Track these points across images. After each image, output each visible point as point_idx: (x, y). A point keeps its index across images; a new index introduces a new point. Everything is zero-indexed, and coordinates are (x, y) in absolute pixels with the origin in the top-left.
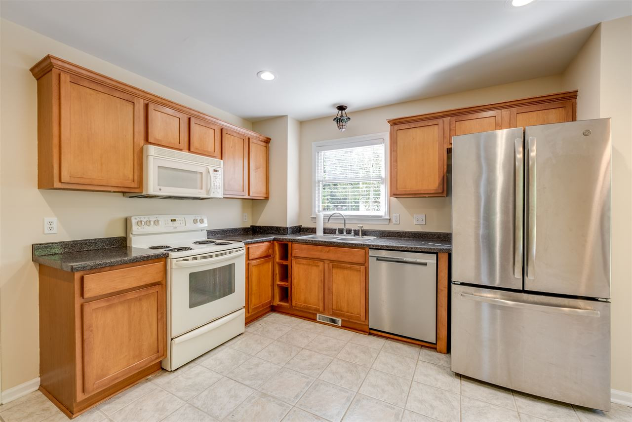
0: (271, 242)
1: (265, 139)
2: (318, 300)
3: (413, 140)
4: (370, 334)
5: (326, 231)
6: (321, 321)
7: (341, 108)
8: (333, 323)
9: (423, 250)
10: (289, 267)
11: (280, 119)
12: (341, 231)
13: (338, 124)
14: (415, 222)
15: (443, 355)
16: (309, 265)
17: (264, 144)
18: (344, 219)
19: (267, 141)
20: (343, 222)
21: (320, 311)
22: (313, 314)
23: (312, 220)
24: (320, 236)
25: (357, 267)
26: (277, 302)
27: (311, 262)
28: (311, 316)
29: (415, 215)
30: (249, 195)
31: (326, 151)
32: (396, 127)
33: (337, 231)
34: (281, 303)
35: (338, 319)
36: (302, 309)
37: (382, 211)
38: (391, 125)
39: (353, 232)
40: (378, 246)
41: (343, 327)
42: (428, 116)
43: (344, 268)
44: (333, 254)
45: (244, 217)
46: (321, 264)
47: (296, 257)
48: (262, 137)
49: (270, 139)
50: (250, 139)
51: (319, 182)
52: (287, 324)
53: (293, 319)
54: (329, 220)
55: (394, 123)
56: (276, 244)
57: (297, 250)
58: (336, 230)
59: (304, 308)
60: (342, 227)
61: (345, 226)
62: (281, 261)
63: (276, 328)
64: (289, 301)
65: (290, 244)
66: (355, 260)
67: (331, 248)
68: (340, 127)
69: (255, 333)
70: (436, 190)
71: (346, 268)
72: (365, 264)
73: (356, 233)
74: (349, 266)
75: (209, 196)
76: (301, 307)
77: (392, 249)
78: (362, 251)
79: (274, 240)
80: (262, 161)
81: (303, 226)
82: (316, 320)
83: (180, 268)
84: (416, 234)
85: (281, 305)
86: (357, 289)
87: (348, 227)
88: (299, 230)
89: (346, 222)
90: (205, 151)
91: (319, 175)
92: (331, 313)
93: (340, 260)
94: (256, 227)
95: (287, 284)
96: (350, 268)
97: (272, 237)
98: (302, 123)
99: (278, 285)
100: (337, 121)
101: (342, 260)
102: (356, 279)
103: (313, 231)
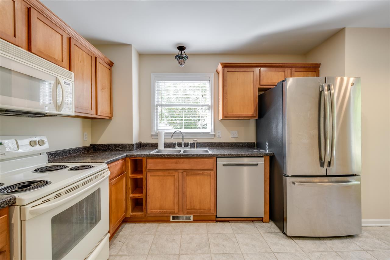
0: (124, 159)
1: (109, 62)
2: (174, 204)
3: (238, 79)
4: (217, 221)
5: (167, 145)
6: (175, 220)
7: (181, 48)
8: (185, 220)
9: (256, 156)
10: (144, 180)
11: (124, 46)
12: (180, 145)
13: (180, 61)
14: (231, 136)
15: (268, 223)
16: (164, 176)
17: (108, 66)
18: (183, 135)
19: (111, 64)
20: (182, 137)
21: (176, 212)
22: (167, 216)
23: (151, 137)
24: (162, 150)
25: (208, 172)
26: (130, 214)
27: (166, 173)
28: (165, 219)
29: (231, 131)
30: (97, 114)
31: (164, 82)
32: (226, 69)
33: (177, 145)
34: (134, 214)
35: (189, 216)
36: (156, 215)
37: (209, 129)
38: (222, 67)
39: (189, 145)
40: (225, 155)
41: (195, 221)
42: (247, 65)
43: (197, 175)
44: (186, 164)
45: (85, 137)
46: (176, 174)
47: (150, 170)
48: (107, 60)
49: (113, 64)
50: (98, 58)
51: (157, 106)
52: (146, 233)
53: (148, 225)
54: (172, 137)
55: (225, 66)
56: (129, 160)
57: (151, 164)
58: (175, 144)
59: (161, 213)
60: (181, 141)
61: (183, 141)
62: (133, 175)
63: (139, 240)
64: (144, 210)
65: (144, 160)
66: (206, 167)
67: (185, 160)
68: (180, 63)
69: (120, 253)
70: (253, 114)
71: (199, 174)
72: (214, 169)
73: (192, 145)
74: (201, 172)
75: (60, 113)
76: (157, 213)
77: (234, 156)
78: (211, 160)
79: (127, 156)
80: (107, 82)
81: (142, 142)
82: (170, 221)
83: (37, 215)
84: (232, 144)
85: (135, 215)
86: (207, 189)
87: (186, 141)
88: (140, 146)
89: (184, 138)
90: (51, 57)
91: (158, 101)
92: (186, 213)
93: (193, 168)
94: (98, 145)
95: (140, 195)
96: (202, 174)
97: (125, 154)
98: (141, 55)
99: (131, 197)
100: (179, 58)
101: (195, 168)
102: (206, 181)
103: (155, 146)
